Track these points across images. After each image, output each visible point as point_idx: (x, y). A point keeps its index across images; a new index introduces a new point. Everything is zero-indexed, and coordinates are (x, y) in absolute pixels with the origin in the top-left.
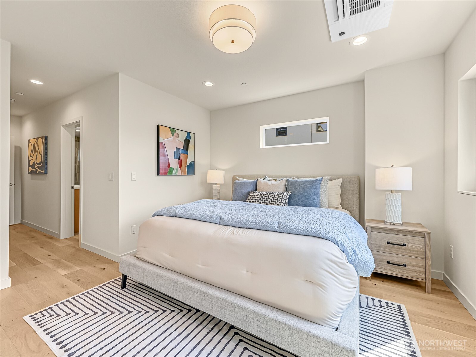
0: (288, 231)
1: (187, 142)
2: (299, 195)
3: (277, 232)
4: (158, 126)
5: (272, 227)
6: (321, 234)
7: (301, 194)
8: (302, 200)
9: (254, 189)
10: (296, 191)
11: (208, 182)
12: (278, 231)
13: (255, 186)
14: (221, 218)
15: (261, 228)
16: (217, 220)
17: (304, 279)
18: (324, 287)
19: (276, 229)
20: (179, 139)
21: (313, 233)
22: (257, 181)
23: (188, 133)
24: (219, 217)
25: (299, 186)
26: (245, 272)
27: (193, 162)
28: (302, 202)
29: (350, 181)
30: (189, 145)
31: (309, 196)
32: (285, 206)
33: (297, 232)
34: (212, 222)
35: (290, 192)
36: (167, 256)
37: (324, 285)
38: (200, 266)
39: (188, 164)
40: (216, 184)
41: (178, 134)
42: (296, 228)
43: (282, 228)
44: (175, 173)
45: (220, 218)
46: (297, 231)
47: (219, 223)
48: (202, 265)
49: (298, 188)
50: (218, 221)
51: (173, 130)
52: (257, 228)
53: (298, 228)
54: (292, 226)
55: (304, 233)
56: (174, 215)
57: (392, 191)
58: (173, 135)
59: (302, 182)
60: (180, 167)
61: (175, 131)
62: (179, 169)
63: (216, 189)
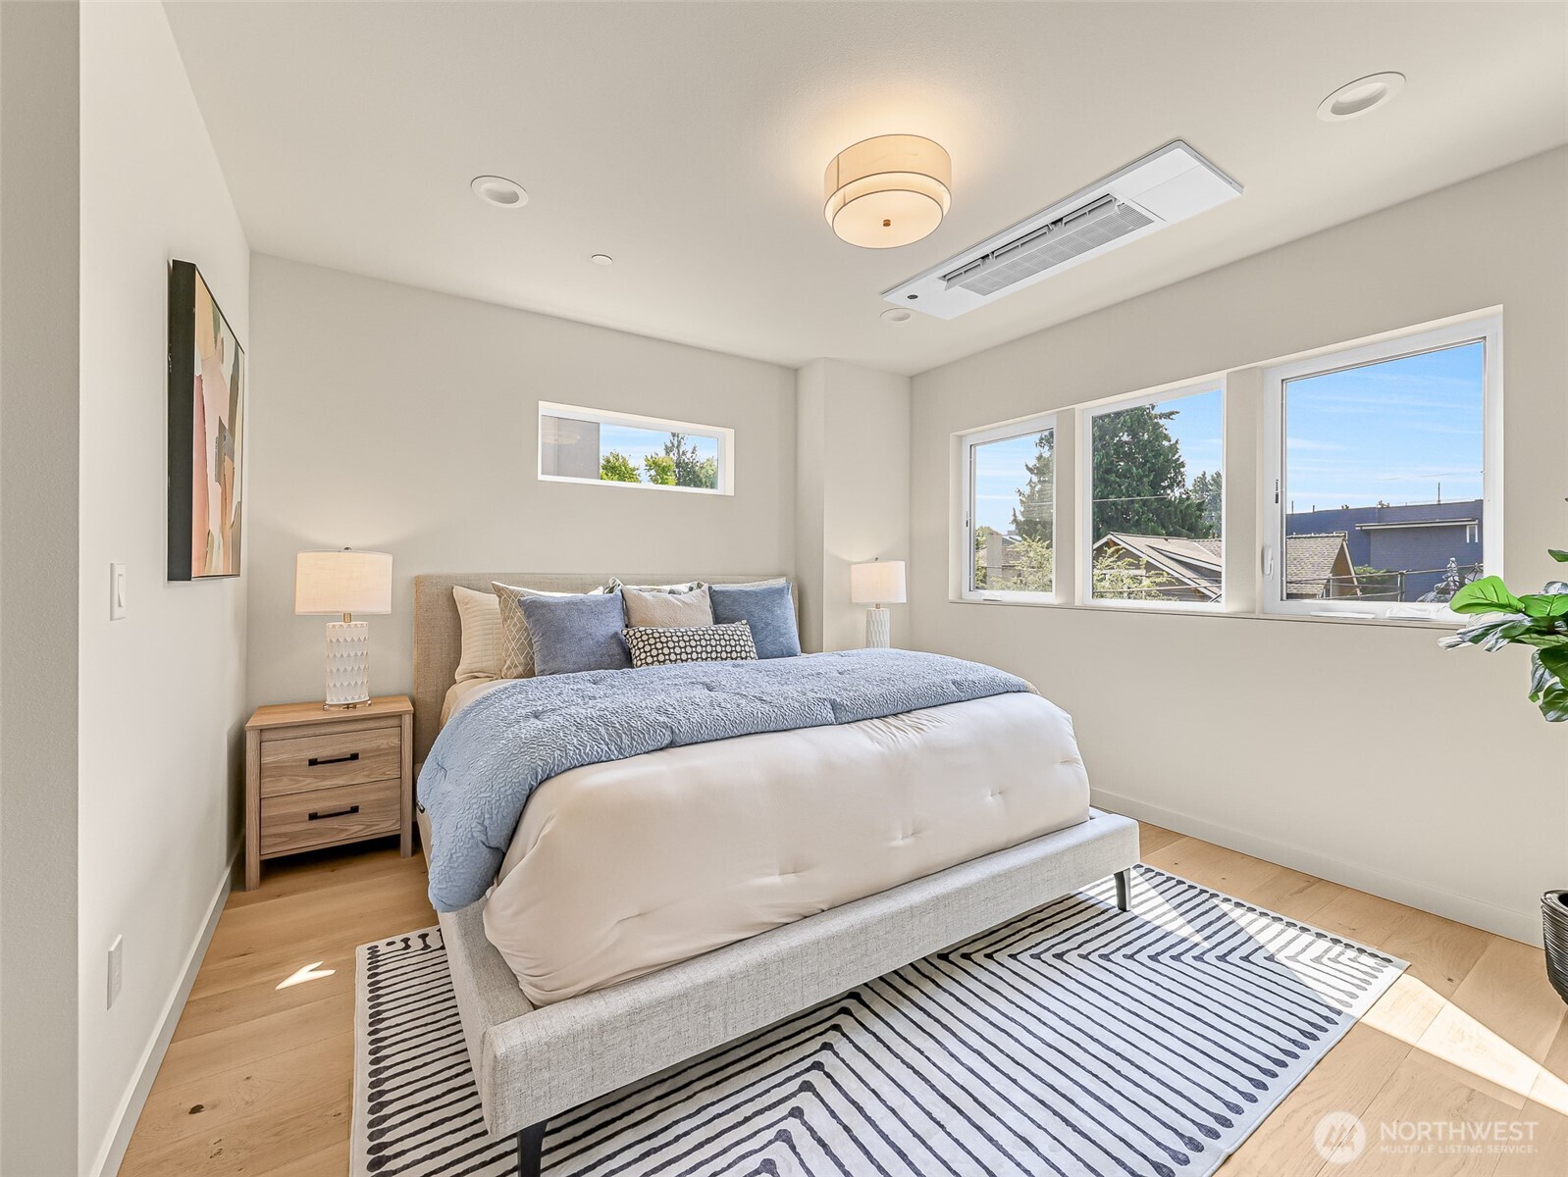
1: (234, 393)
2: (763, 629)
5: (954, 694)
14: (834, 706)
16: (829, 714)
19: (960, 695)
20: (224, 370)
22: (623, 597)
23: (237, 345)
24: (829, 705)
27: (239, 504)
30: (236, 410)
39: (233, 515)
40: (348, 617)
41: (223, 342)
43: (967, 690)
44: (215, 563)
45: (831, 707)
47: (834, 720)
50: (832, 716)
51: (216, 316)
56: (665, 743)
57: (878, 606)
58: (216, 341)
60: (223, 530)
61: (219, 325)
62: (221, 542)
63: (353, 640)
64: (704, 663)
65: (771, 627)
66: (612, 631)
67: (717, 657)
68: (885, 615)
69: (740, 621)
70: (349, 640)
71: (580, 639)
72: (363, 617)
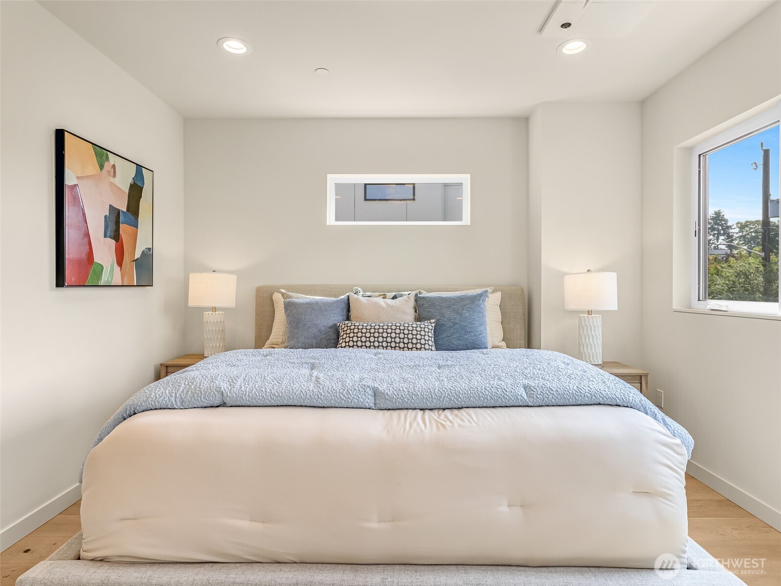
0: (553, 400)
1: (136, 191)
2: (451, 327)
3: (528, 406)
4: (60, 135)
5: (518, 399)
6: (618, 398)
7: (455, 324)
8: (458, 335)
9: (345, 317)
10: (444, 317)
11: (191, 304)
12: (530, 404)
13: (345, 311)
14: (376, 393)
15: (492, 403)
16: (367, 400)
17: (632, 491)
18: (670, 495)
19: (526, 400)
20: (117, 181)
21: (603, 398)
22: (349, 300)
23: (139, 167)
24: (370, 392)
25: (449, 307)
26: (504, 509)
27: (149, 249)
28: (459, 339)
29: (511, 297)
30: (140, 201)
31: (472, 328)
32: (431, 350)
33: (572, 402)
34: (353, 405)
35: (432, 321)
36: (244, 524)
37: (668, 491)
38: (374, 525)
39: (138, 255)
40: (214, 309)
41: (114, 167)
42: (568, 393)
43: (538, 396)
44: (106, 279)
45: (373, 394)
46: (571, 400)
47: (372, 405)
48: (379, 522)
49: (448, 313)
50: (370, 401)
51: (101, 153)
52: (480, 404)
53: (571, 392)
54: (557, 391)
55: (585, 400)
56: (217, 402)
57: (589, 312)
58: (101, 167)
59: (453, 299)
60: (120, 263)
61: (107, 159)
62: (117, 268)
63: (214, 322)
64: (384, 351)
65: (457, 326)
66: (331, 323)
67: (396, 347)
68: (597, 321)
69: (429, 320)
70: (215, 321)
71: (309, 327)
72: (221, 309)
